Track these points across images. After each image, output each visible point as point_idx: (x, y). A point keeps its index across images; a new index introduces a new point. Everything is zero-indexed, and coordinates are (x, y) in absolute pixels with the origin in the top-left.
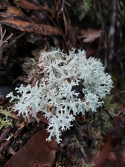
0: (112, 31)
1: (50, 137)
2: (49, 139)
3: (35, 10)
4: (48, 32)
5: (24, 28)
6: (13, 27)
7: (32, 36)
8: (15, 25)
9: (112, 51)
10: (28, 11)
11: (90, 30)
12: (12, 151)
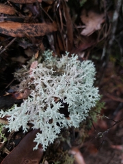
0: (116, 16)
1: (37, 146)
2: (36, 148)
3: (28, 4)
4: (42, 31)
5: (15, 33)
6: (3, 33)
7: (24, 41)
8: (5, 30)
9: (113, 37)
10: (21, 6)
11: (92, 14)
12: (6, 151)
